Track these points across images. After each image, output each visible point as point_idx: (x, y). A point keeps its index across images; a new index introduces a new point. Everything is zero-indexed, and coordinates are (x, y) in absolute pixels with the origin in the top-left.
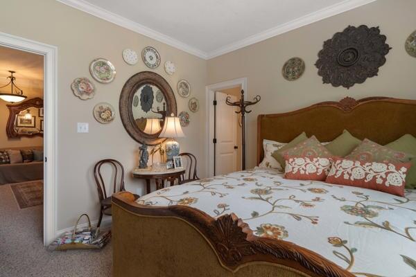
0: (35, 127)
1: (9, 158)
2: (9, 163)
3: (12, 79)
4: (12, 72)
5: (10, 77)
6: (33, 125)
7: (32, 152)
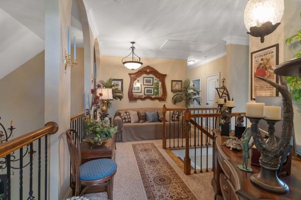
0: (141, 92)
1: (130, 118)
2: (130, 122)
3: (133, 48)
4: (133, 43)
5: (131, 47)
6: (140, 91)
7: (145, 113)
